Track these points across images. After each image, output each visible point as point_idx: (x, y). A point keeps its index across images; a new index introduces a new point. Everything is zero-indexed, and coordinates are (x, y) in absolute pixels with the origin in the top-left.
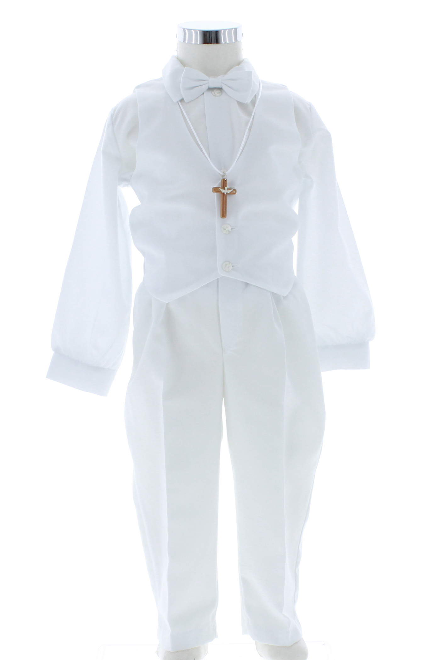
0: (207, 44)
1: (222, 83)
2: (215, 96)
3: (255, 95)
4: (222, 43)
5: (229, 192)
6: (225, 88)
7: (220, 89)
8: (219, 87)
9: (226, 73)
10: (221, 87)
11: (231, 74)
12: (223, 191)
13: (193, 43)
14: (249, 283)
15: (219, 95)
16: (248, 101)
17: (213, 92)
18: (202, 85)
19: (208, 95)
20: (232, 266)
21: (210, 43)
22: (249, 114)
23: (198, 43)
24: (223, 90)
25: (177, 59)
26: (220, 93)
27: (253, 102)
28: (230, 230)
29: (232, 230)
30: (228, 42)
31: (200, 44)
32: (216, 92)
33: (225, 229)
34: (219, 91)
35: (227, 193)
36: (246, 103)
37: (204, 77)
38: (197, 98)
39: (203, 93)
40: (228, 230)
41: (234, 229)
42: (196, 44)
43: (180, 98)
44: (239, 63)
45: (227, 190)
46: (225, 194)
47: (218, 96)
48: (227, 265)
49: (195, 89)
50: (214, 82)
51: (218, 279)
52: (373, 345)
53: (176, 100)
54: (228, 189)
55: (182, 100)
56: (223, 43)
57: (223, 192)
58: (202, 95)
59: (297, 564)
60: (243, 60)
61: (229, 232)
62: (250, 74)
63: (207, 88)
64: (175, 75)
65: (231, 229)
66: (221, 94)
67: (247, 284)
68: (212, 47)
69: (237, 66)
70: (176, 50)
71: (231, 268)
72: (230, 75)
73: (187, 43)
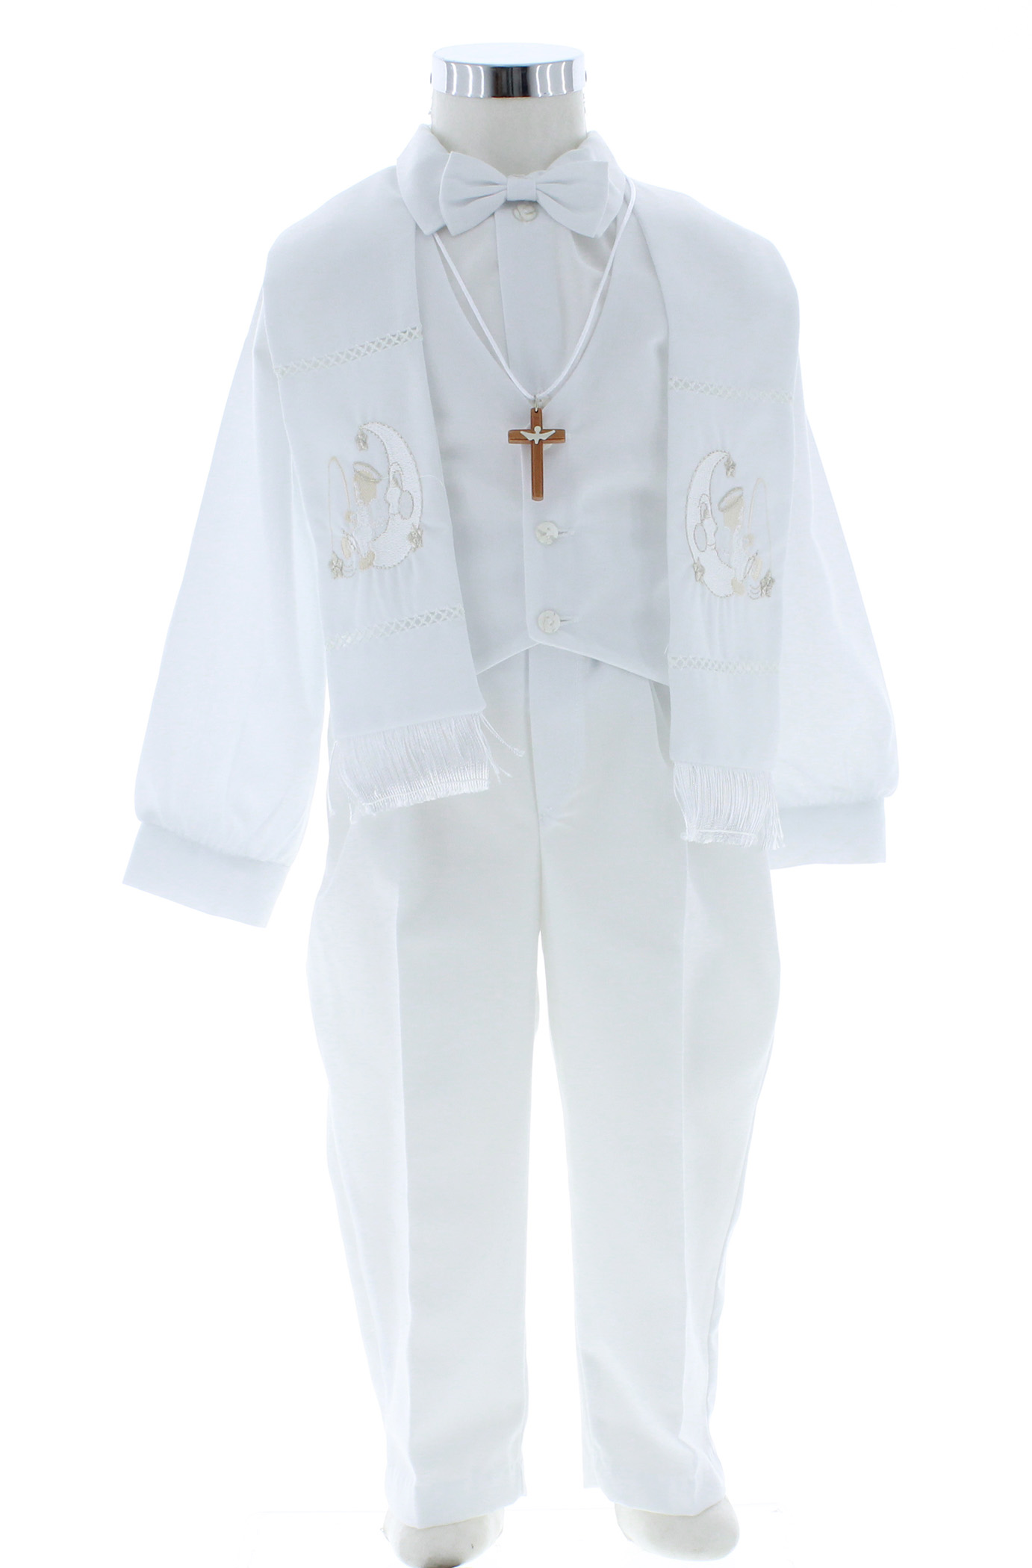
0: (502, 97)
1: (537, 189)
2: (522, 220)
3: (616, 219)
4: (537, 96)
5: (544, 436)
6: (543, 201)
7: (533, 203)
8: (531, 199)
9: (546, 165)
10: (534, 199)
11: (559, 169)
12: (529, 436)
13: (469, 95)
14: (601, 662)
15: (530, 217)
16: (599, 231)
17: (516, 212)
18: (490, 195)
19: (505, 217)
20: (561, 621)
21: (510, 97)
22: (600, 261)
23: (481, 97)
24: (540, 206)
25: (433, 133)
26: (531, 213)
27: (611, 236)
28: (556, 535)
29: (561, 536)
30: (551, 94)
31: (484, 97)
32: (523, 211)
33: (544, 534)
34: (530, 209)
35: (540, 440)
36: (593, 237)
37: (496, 175)
38: (478, 225)
39: (493, 214)
40: (551, 537)
41: (566, 532)
42: (476, 97)
43: (438, 225)
44: (577, 143)
45: (541, 433)
46: (536, 443)
47: (527, 221)
48: (548, 617)
49: (472, 203)
50: (518, 187)
51: (527, 650)
52: (894, 808)
53: (428, 229)
54: (543, 431)
55: (443, 230)
56: (540, 96)
57: (530, 439)
58: (491, 219)
59: (713, 1323)
60: (587, 134)
61: (554, 540)
62: (602, 167)
63: (503, 201)
64: (426, 170)
65: (559, 533)
66: (535, 214)
67: (596, 663)
68: (514, 105)
69: (571, 149)
70: (430, 113)
71: (558, 624)
72: (557, 170)
73: (455, 95)
